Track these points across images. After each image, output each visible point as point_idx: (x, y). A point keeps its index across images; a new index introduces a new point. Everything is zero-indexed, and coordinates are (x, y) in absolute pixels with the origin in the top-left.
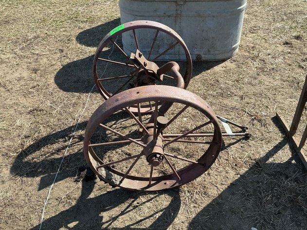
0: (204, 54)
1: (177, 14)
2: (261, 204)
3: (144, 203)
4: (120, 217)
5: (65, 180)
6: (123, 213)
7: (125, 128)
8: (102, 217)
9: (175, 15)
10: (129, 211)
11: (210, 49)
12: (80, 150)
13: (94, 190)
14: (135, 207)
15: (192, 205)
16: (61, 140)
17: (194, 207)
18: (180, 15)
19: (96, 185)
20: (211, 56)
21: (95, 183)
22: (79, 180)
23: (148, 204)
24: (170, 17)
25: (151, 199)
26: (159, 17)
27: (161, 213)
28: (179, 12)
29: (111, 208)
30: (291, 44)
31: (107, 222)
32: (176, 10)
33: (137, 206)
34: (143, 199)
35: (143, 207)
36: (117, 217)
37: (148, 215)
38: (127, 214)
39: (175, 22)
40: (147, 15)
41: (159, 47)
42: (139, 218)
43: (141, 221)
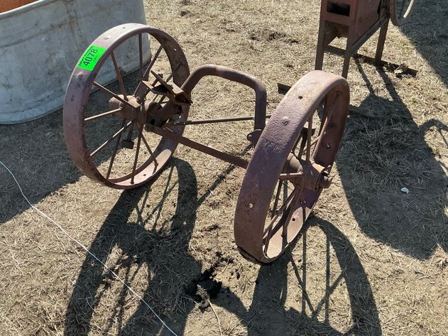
0: (125, 64)
1: (71, 17)
2: (380, 165)
3: (304, 254)
4: (307, 289)
5: (188, 321)
6: (302, 284)
7: (160, 205)
8: (291, 308)
9: (68, 21)
10: (304, 276)
11: (129, 54)
12: (149, 276)
13: (239, 295)
14: (304, 267)
15: (341, 216)
16: (100, 289)
17: (344, 215)
18: (76, 17)
19: (233, 290)
20: (133, 62)
21: (228, 289)
22: (206, 305)
23: (309, 252)
24: (63, 26)
25: (305, 245)
26: (44, 33)
27: (331, 247)
28: (73, 14)
29: (285, 292)
30: (189, 12)
31: (304, 307)
32: (68, 12)
33: (304, 264)
34: (297, 253)
35: (309, 259)
36: (304, 292)
37: (324, 262)
38: (307, 280)
39: (72, 31)
40: (26, 37)
41: (60, 82)
42: (324, 271)
43: (328, 272)
